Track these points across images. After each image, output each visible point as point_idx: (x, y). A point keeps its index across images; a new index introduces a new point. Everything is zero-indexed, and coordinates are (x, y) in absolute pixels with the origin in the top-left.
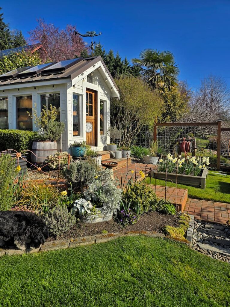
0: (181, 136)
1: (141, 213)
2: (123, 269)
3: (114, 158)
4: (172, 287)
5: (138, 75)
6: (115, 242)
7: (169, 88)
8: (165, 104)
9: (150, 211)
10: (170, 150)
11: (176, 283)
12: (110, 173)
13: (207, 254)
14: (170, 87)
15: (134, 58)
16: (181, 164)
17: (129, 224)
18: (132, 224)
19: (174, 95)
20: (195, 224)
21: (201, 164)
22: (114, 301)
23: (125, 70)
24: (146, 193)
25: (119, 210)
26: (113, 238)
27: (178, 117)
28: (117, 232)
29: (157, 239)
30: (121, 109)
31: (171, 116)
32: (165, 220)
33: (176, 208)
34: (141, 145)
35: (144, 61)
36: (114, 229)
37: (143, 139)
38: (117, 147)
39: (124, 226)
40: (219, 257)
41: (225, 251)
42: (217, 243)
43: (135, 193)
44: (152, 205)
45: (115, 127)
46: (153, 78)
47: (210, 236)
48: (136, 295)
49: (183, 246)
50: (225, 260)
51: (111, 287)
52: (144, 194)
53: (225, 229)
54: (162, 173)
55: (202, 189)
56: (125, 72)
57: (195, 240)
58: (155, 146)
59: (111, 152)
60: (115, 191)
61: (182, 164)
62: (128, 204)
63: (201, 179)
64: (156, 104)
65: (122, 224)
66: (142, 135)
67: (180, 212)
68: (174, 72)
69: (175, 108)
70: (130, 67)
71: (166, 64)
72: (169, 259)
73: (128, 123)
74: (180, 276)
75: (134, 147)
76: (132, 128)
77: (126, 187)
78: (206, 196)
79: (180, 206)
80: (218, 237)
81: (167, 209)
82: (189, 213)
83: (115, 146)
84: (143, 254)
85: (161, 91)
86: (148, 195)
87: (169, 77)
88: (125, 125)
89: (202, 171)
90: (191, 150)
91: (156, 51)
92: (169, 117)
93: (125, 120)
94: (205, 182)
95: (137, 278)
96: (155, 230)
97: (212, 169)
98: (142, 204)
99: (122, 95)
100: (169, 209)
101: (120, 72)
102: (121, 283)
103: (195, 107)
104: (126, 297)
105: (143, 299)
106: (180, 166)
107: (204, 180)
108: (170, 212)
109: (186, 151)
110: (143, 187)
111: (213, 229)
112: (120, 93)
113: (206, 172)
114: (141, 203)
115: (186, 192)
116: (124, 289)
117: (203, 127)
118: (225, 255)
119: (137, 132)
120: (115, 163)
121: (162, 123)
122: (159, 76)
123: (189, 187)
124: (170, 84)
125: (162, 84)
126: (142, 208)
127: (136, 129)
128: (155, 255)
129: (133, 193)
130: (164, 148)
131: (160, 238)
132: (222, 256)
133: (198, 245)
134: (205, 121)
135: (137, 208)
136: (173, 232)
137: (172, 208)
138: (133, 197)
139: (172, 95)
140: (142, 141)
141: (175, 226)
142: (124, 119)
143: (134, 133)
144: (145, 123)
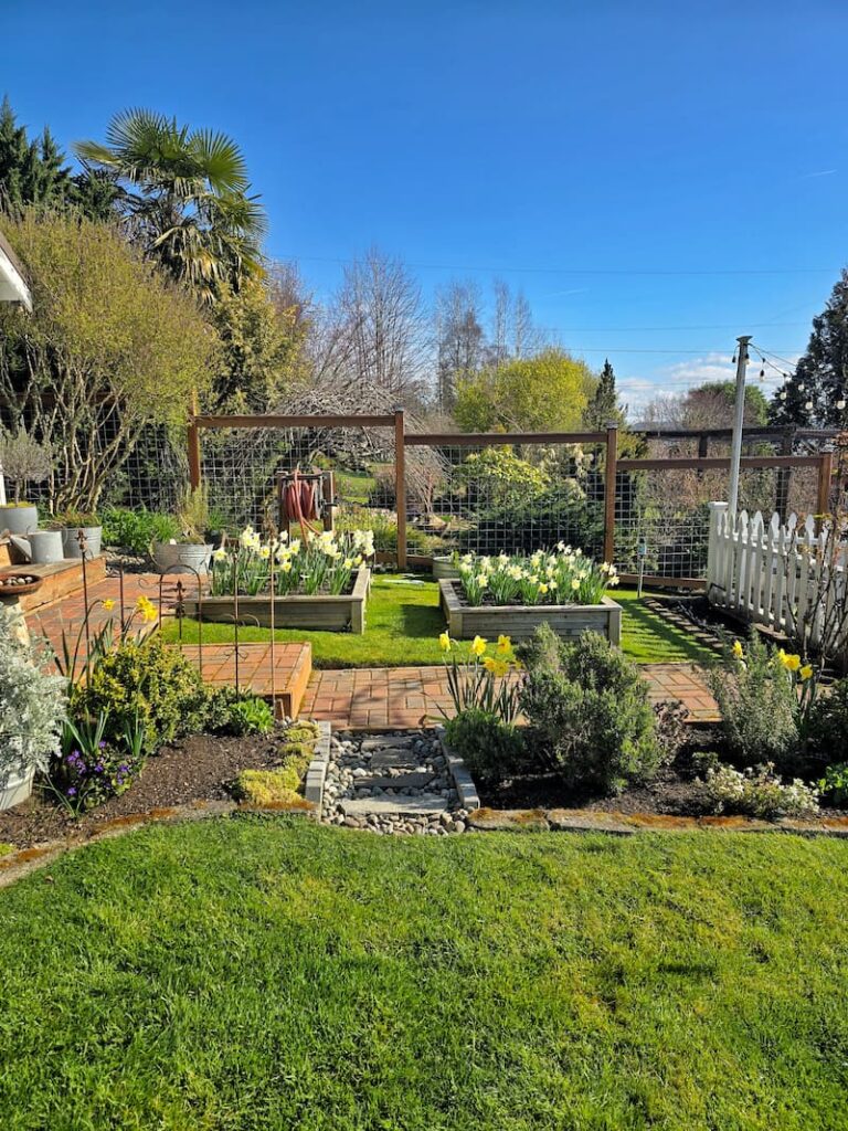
0: (286, 464)
1: (150, 750)
2: (87, 957)
3: (29, 563)
4: (259, 958)
5: (104, 215)
6: (50, 874)
7: (234, 282)
8: (224, 343)
9: (181, 735)
10: (252, 518)
11: (274, 939)
12: (8, 618)
13: (366, 827)
14: (240, 281)
15: (84, 140)
16: (289, 561)
17: (103, 798)
18: (114, 794)
19: (254, 310)
20: (331, 747)
21: (350, 554)
22: (56, 1073)
23: (46, 186)
24: (163, 675)
25: (60, 755)
26: (38, 864)
27: (273, 395)
28: (56, 836)
29: (209, 822)
30: (44, 353)
31: (249, 391)
32: (238, 754)
33: (272, 708)
34: (142, 503)
35: (129, 161)
36: (42, 830)
37: (149, 478)
38: (42, 515)
39: (83, 809)
40: (399, 824)
41: (414, 805)
42: (393, 788)
43: (122, 681)
44: (189, 714)
45: (22, 431)
46: (171, 235)
47: (376, 772)
48: (136, 1025)
49: (296, 824)
50: (412, 829)
51: (41, 1031)
52: (157, 679)
53: (415, 740)
54: (227, 598)
55: (356, 633)
56: (50, 195)
57: (332, 794)
58: (196, 503)
59: (12, 537)
60: (35, 684)
61: (293, 560)
62: (94, 727)
63: (349, 602)
64: (187, 342)
65: (74, 805)
66: (146, 463)
67: (288, 718)
68: (248, 222)
69: (262, 361)
70: (70, 175)
71: (220, 186)
72: (252, 875)
73: (82, 415)
74: (285, 917)
75: (115, 512)
76: (102, 437)
77: (86, 668)
78: (367, 655)
79: (287, 698)
80: (397, 768)
81: (242, 718)
82: (314, 716)
83: (29, 512)
84: (161, 886)
85: (207, 294)
86: (171, 682)
87: (232, 240)
88: (68, 426)
89: (354, 576)
90: (318, 512)
91: (174, 124)
92: (240, 395)
93: (67, 402)
94: (364, 610)
95: (139, 969)
96: (203, 795)
97: (384, 569)
98: (153, 715)
99: (44, 294)
100: (250, 717)
101: (27, 195)
102: (80, 1007)
103: (326, 362)
104: (102, 1043)
105: (163, 1028)
106: (286, 566)
107: (360, 605)
108: (252, 726)
109: (305, 516)
110: (153, 656)
111: (383, 749)
112: (31, 283)
113: (366, 578)
114: (147, 712)
115: (307, 650)
116: (91, 1021)
117: (354, 431)
118: (414, 816)
119: (121, 454)
120: (29, 579)
121: (218, 414)
122: (192, 231)
123: (316, 635)
124: (238, 268)
125: (209, 265)
126: (150, 731)
127: (119, 439)
128: (200, 878)
129: (114, 683)
130: (232, 511)
131: (221, 817)
132: (405, 822)
133: (340, 810)
134: (359, 409)
135: (133, 735)
136: (261, 787)
137: (261, 710)
138: (114, 697)
139: (245, 310)
140: (146, 490)
141: (271, 765)
142: (61, 398)
143: (110, 454)
144: (151, 417)
